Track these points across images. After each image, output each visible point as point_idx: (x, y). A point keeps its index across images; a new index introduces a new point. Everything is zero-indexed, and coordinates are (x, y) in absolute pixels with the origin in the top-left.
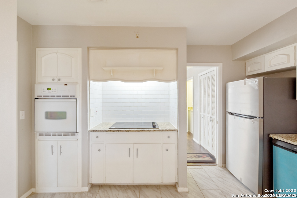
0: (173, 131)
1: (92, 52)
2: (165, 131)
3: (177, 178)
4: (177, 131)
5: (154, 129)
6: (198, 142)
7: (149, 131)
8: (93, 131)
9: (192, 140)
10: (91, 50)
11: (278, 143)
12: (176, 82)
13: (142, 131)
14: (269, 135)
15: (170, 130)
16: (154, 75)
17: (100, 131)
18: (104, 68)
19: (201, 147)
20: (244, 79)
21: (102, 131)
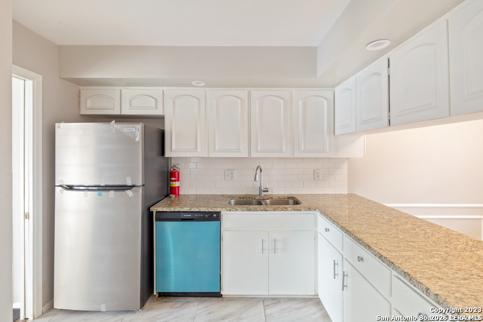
14: (149, 209)
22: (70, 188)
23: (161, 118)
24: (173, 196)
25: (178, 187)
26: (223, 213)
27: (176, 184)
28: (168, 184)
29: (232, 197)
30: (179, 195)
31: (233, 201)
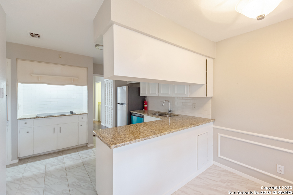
0: (85, 114)
1: (20, 62)
2: (80, 114)
3: (87, 140)
4: (87, 114)
5: (73, 114)
6: (103, 125)
7: (69, 115)
8: (22, 119)
9: (101, 124)
10: (19, 61)
11: (133, 114)
12: (87, 86)
13: (64, 116)
14: (130, 111)
15: (83, 114)
16: (73, 81)
17: (29, 118)
18: (32, 75)
19: (106, 128)
20: (122, 86)
21: (31, 118)
22: (119, 104)
23: (139, 83)
24: (144, 110)
25: (147, 107)
26: (144, 115)
27: (146, 106)
28: (144, 106)
29: (158, 112)
30: (147, 109)
31: (157, 114)
